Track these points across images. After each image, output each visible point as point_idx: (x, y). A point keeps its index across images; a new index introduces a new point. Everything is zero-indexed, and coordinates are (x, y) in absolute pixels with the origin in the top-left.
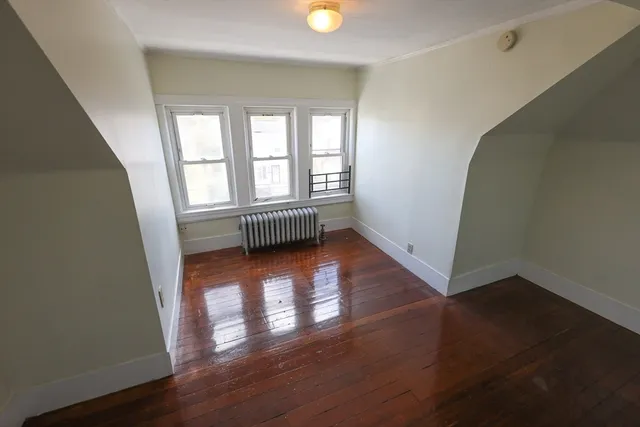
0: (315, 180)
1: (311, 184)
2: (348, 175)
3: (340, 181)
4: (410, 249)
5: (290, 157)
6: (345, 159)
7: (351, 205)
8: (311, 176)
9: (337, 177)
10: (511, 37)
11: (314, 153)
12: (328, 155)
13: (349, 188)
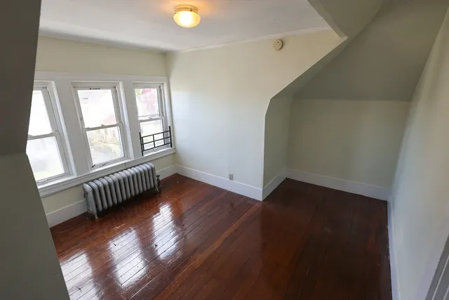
0: (145, 140)
1: (142, 144)
2: (168, 134)
3: (164, 139)
4: (231, 177)
5: (120, 124)
6: (165, 122)
7: (175, 156)
8: (141, 138)
9: (161, 136)
10: (280, 43)
11: (140, 119)
12: (151, 120)
13: (171, 143)
